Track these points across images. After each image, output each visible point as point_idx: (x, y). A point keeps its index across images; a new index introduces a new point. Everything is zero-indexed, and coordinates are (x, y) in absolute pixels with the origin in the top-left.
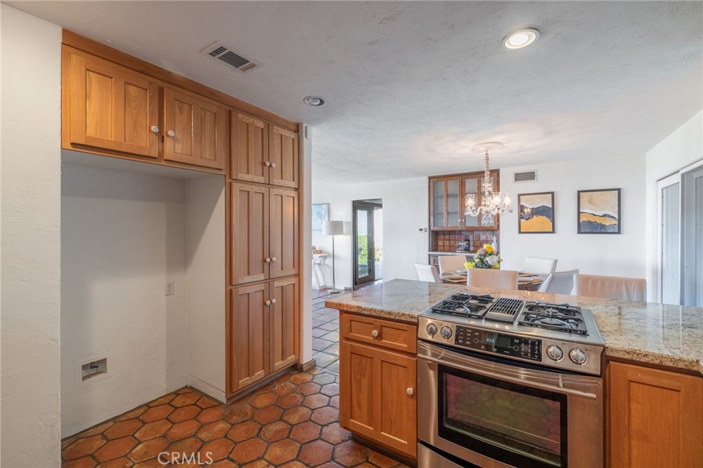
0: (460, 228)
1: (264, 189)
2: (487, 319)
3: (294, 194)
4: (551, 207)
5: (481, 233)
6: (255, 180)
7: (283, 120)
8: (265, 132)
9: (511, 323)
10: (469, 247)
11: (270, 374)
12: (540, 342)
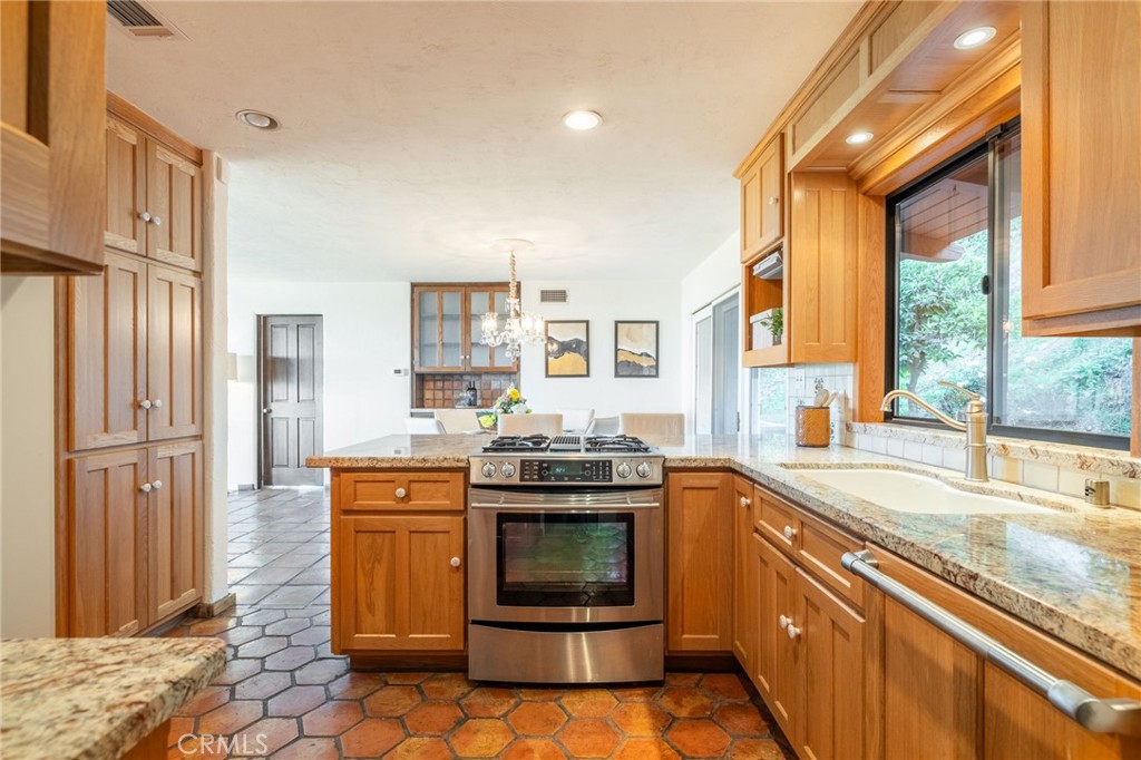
0: (462, 370)
1: (135, 265)
2: (551, 450)
3: (192, 282)
4: (584, 340)
5: (493, 377)
6: (120, 244)
7: (175, 138)
8: (139, 152)
9: (579, 450)
10: (475, 400)
11: (149, 626)
12: (610, 462)
